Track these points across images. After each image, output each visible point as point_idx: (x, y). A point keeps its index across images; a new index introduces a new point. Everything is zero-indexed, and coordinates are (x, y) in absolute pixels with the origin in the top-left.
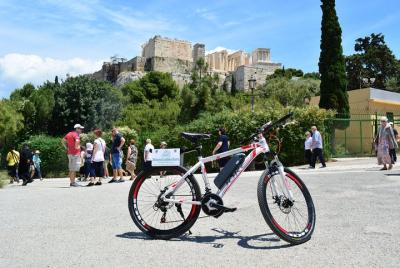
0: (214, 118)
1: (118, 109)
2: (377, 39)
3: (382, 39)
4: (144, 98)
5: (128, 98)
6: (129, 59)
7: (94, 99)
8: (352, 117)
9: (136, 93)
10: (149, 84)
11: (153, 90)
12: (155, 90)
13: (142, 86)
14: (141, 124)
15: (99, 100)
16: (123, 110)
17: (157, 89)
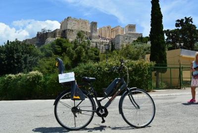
0: (85, 67)
1: (37, 60)
2: (188, 20)
3: (191, 20)
4: (53, 54)
5: (43, 54)
6: (52, 31)
7: (23, 54)
8: (168, 66)
9: (48, 51)
10: (56, 46)
11: (58, 49)
12: (59, 49)
13: (52, 47)
14: (48, 69)
15: (25, 55)
16: (40, 61)
17: (60, 49)
